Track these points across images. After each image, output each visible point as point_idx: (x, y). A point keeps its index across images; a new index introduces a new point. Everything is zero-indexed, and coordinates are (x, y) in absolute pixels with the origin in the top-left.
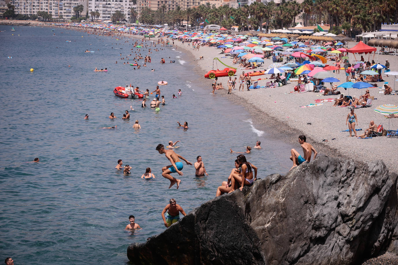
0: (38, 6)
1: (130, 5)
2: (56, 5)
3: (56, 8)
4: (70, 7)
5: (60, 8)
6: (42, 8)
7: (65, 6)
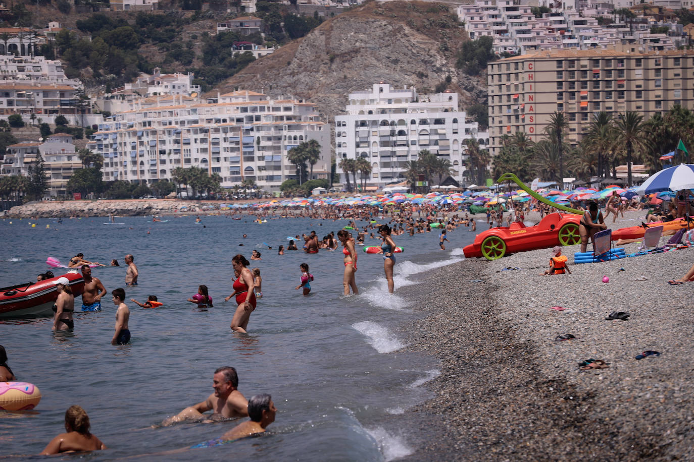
0: (177, 151)
1: (467, 131)
2: (233, 145)
3: (234, 154)
4: (278, 148)
5: (245, 153)
6: (189, 158)
7: (261, 148)
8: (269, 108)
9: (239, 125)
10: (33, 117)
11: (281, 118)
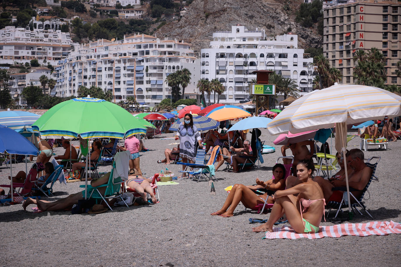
0: (94, 77)
1: (305, 64)
2: (130, 72)
3: (130, 79)
4: (161, 75)
5: (137, 78)
6: (100, 81)
7: (148, 75)
8: (156, 45)
9: (135, 57)
10: (45, 61)
11: (165, 53)
